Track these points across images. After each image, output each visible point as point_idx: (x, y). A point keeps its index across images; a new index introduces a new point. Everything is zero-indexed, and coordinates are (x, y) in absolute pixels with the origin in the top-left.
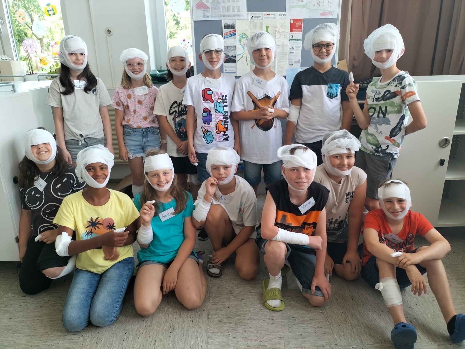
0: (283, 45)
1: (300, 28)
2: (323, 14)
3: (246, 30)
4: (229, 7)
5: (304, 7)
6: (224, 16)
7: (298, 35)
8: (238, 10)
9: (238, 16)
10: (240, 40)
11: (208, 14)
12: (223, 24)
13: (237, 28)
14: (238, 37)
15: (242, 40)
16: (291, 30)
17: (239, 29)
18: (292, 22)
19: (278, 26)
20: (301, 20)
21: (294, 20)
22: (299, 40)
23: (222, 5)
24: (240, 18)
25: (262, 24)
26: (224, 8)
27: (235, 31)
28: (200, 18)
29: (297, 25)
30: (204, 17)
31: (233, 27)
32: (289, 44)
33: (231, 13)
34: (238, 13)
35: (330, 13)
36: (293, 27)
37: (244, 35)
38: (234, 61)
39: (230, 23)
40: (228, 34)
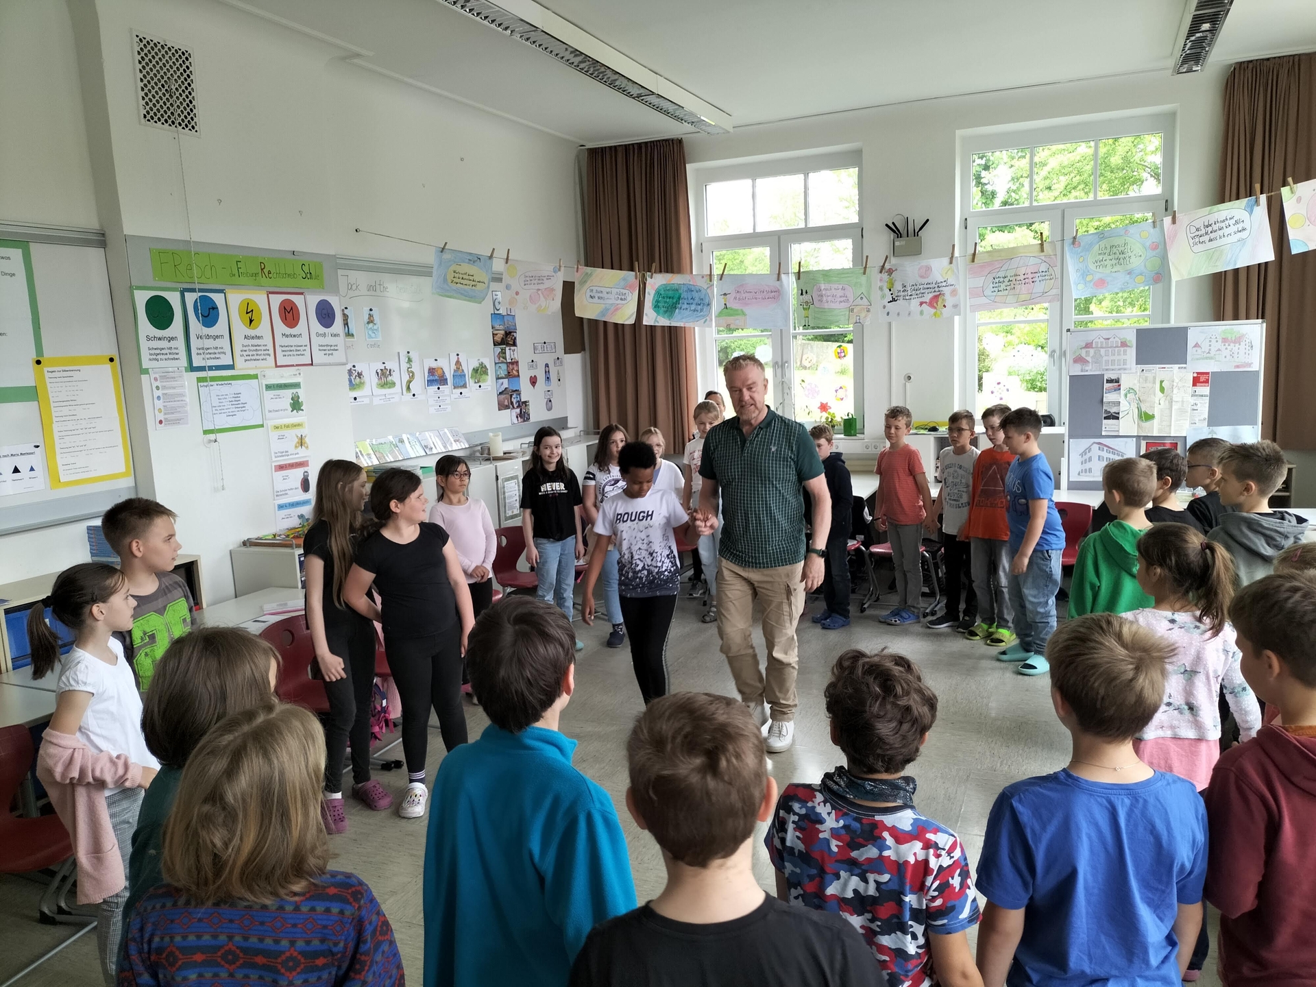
0: (1183, 401)
1: (1207, 381)
2: (1238, 367)
3: (1135, 384)
4: (1113, 361)
5: (1211, 358)
6: (1107, 370)
7: (1205, 390)
8: (1125, 363)
9: (1125, 369)
10: (1126, 396)
11: (1087, 368)
12: (1105, 378)
13: (1122, 382)
14: (1123, 392)
15: (1128, 395)
16: (1194, 384)
17: (1124, 384)
18: (1195, 375)
19: (1177, 380)
20: (1208, 373)
21: (1198, 373)
22: (1205, 396)
23: (1105, 358)
24: (1127, 372)
25: (1155, 378)
26: (1107, 362)
27: (1120, 385)
28: (1077, 370)
29: (1202, 379)
30: (1082, 371)
31: (1117, 381)
32: (1192, 400)
33: (1116, 367)
34: (1125, 367)
35: (1249, 365)
36: (1196, 381)
37: (1131, 390)
38: (1118, 418)
39: (1113, 377)
40: (1111, 389)
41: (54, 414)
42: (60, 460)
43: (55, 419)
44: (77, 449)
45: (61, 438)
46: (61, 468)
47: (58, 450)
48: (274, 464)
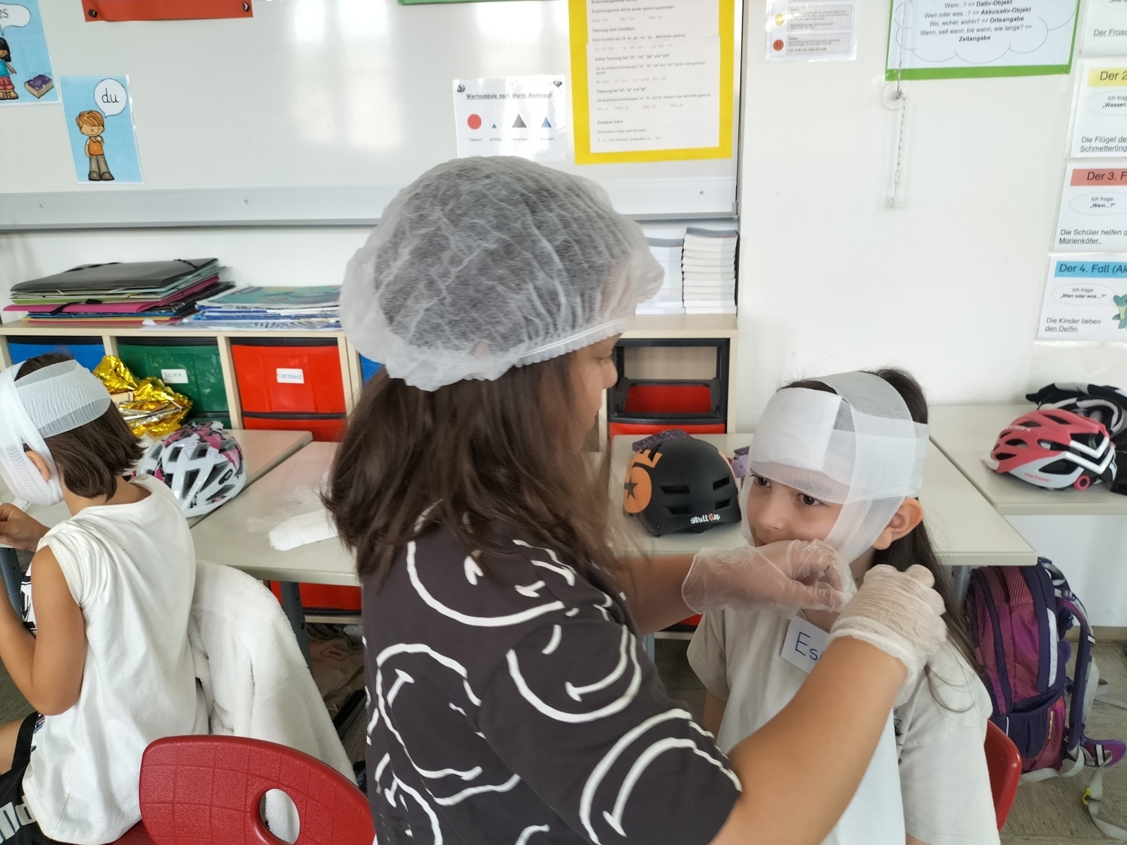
41: (591, 26)
42: (594, 115)
43: (591, 36)
44: (626, 94)
45: (601, 71)
46: (594, 128)
47: (592, 95)
48: (1072, 167)
